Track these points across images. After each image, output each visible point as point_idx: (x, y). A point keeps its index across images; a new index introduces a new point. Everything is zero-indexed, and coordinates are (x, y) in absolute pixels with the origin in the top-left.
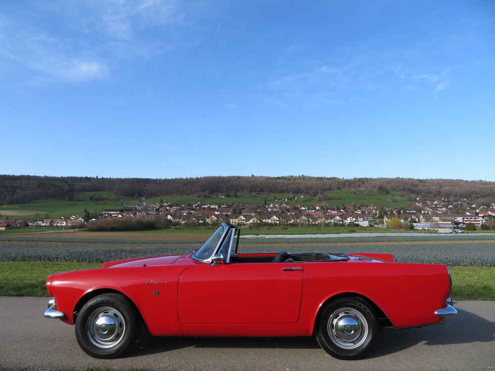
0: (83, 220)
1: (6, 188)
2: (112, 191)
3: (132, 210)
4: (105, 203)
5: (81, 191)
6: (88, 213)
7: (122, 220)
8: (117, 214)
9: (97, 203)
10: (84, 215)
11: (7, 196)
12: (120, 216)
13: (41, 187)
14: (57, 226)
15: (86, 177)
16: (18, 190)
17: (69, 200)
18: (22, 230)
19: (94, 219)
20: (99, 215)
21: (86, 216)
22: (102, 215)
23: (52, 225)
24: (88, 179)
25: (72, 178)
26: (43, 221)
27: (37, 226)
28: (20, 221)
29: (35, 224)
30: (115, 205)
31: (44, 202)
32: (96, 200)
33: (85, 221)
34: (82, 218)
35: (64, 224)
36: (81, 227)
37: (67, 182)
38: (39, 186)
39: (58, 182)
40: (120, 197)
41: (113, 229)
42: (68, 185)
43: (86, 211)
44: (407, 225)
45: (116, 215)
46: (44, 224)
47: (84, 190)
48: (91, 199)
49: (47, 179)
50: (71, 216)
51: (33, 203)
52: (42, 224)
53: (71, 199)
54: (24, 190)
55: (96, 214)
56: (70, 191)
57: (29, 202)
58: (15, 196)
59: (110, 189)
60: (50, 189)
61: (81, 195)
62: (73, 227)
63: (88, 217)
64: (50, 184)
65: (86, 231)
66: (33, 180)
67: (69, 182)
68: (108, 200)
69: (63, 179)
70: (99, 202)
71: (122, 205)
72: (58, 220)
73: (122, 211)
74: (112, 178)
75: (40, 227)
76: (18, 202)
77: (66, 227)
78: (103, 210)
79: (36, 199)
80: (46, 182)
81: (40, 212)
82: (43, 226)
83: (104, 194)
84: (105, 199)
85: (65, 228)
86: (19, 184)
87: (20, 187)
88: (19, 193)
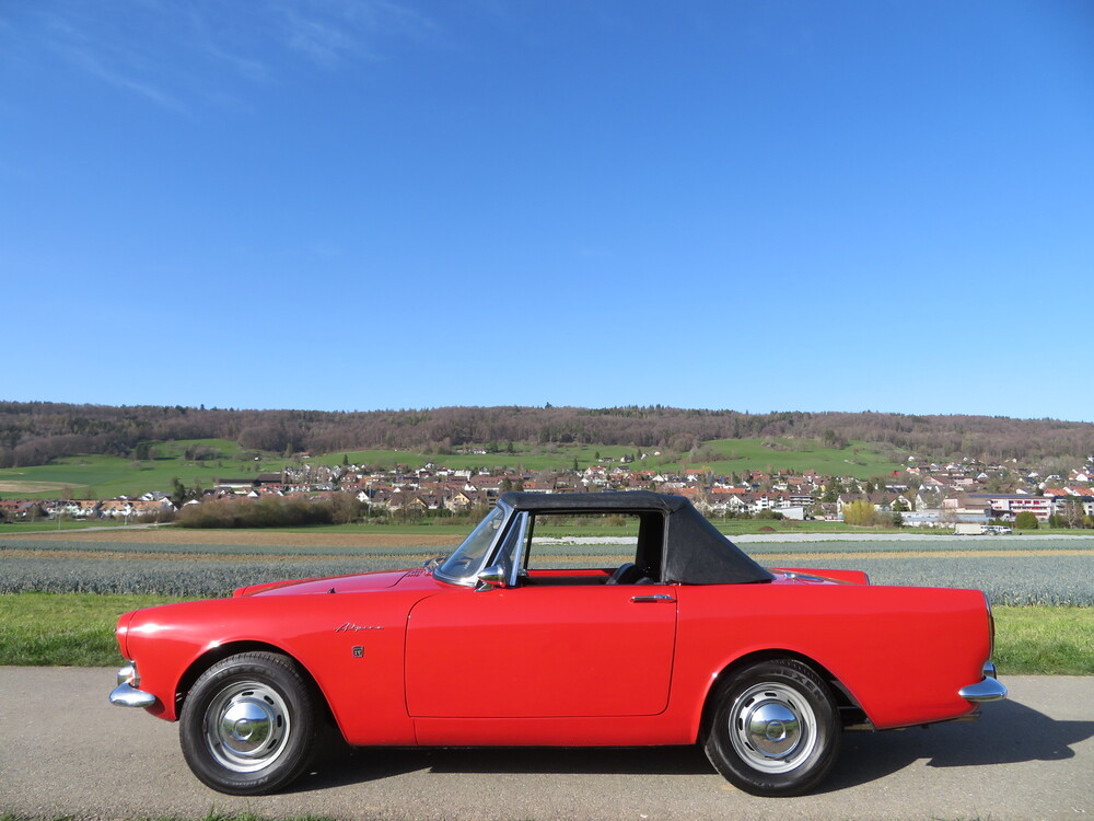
0: (170, 504)
2: (236, 439)
3: (280, 482)
4: (220, 465)
5: (165, 438)
6: (182, 486)
7: (256, 502)
8: (246, 489)
9: (203, 466)
10: (172, 491)
12: (253, 494)
13: (76, 428)
14: (112, 516)
15: (178, 407)
16: (26, 436)
17: (139, 458)
18: (33, 524)
19: (194, 502)
20: (206, 492)
21: (176, 495)
22: (212, 492)
23: (100, 514)
24: (182, 411)
25: (146, 409)
26: (79, 504)
27: (65, 515)
28: (29, 504)
29: (62, 511)
30: (242, 469)
31: (83, 462)
32: (200, 458)
33: (175, 504)
34: (169, 498)
35: (128, 511)
36: (166, 518)
37: (134, 418)
38: (72, 428)
39: (116, 418)
40: (253, 451)
41: (238, 524)
42: (138, 426)
43: (176, 482)
44: (888, 516)
45: (245, 492)
46: (83, 512)
47: (172, 435)
48: (189, 455)
49: (91, 410)
50: (143, 494)
51: (56, 463)
52: (78, 513)
53: (143, 456)
54: (38, 434)
55: (198, 489)
56: (140, 438)
57: (47, 463)
58: (18, 448)
59: (232, 434)
60: (97, 434)
61: (166, 448)
62: (148, 519)
63: (180, 497)
64: (97, 422)
65: (176, 526)
66: (59, 413)
67: (140, 419)
68: (226, 458)
69: (125, 412)
70: (206, 463)
71: (257, 468)
72: (113, 504)
73: (257, 483)
74: (235, 409)
75: (74, 517)
76: (24, 463)
77: (133, 519)
78: (214, 481)
79: (64, 455)
80: (87, 417)
81: (72, 486)
82: (79, 517)
83: (216, 445)
84: (219, 456)
85: (129, 521)
86: (26, 423)
87: (30, 429)
88: (28, 443)
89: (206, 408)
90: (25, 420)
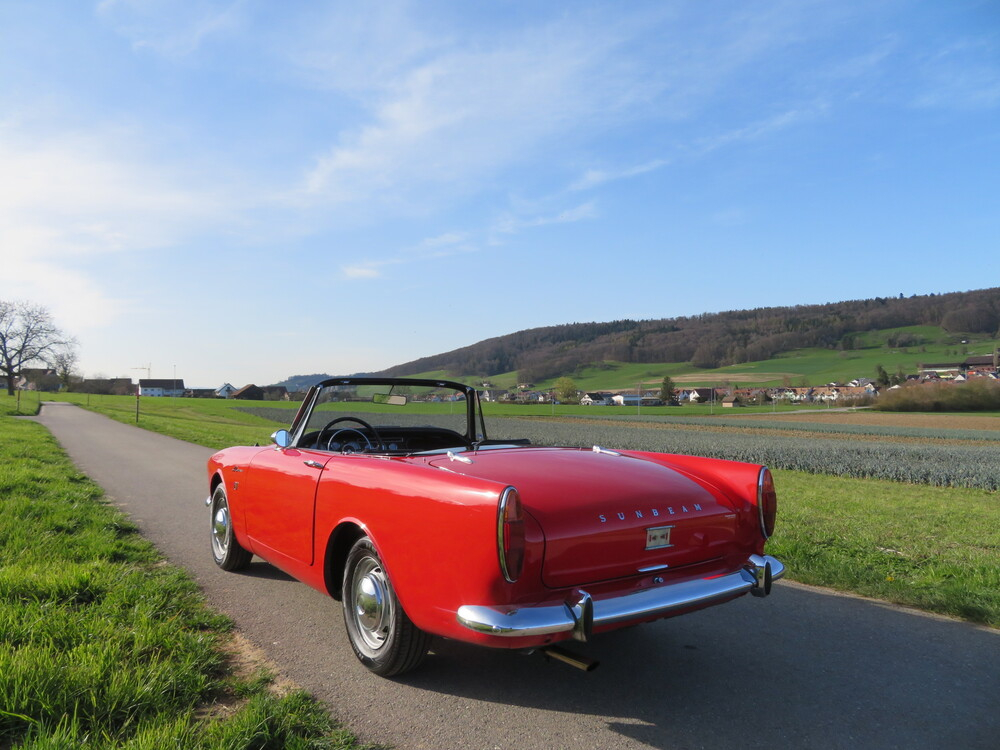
0: (873, 389)
1: (734, 333)
2: (940, 323)
3: (992, 364)
4: (924, 350)
5: (868, 329)
6: (884, 372)
7: (964, 386)
8: (953, 373)
9: (906, 352)
10: (876, 376)
11: (737, 348)
12: (960, 378)
13: (790, 327)
14: (822, 401)
15: (878, 299)
16: (754, 337)
17: (845, 348)
18: (760, 408)
19: (896, 387)
20: (910, 377)
21: (880, 381)
22: (917, 377)
23: (812, 399)
24: (881, 302)
25: (848, 304)
26: (795, 391)
27: (785, 400)
28: (757, 391)
29: (782, 397)
30: (948, 353)
31: (798, 355)
32: (904, 345)
33: (877, 389)
34: (872, 384)
35: (835, 396)
36: (865, 403)
37: (838, 313)
38: (788, 326)
39: (822, 315)
40: (959, 334)
41: (938, 408)
42: (842, 319)
43: (880, 369)
45: (951, 376)
46: (798, 397)
47: (876, 325)
48: (892, 343)
49: (801, 310)
50: (850, 380)
51: (778, 358)
52: (794, 398)
53: (849, 346)
54: (762, 334)
55: (902, 375)
56: (845, 331)
57: (772, 357)
58: (749, 346)
59: (935, 319)
60: (807, 330)
61: (869, 338)
62: (849, 404)
63: (884, 381)
64: (806, 320)
65: (874, 410)
66: (776, 316)
67: (844, 313)
68: (931, 343)
69: (830, 309)
70: (910, 349)
71: (965, 352)
72: (822, 390)
73: (964, 366)
74: (936, 294)
75: (792, 402)
76: (754, 358)
77: (832, 403)
78: (918, 366)
79: (784, 350)
80: (799, 317)
81: (789, 375)
82: (796, 401)
83: (919, 332)
84: (923, 342)
85: (831, 405)
86: (753, 326)
87: (756, 331)
88: (756, 343)
89: (905, 296)
90: (751, 324)
